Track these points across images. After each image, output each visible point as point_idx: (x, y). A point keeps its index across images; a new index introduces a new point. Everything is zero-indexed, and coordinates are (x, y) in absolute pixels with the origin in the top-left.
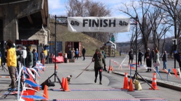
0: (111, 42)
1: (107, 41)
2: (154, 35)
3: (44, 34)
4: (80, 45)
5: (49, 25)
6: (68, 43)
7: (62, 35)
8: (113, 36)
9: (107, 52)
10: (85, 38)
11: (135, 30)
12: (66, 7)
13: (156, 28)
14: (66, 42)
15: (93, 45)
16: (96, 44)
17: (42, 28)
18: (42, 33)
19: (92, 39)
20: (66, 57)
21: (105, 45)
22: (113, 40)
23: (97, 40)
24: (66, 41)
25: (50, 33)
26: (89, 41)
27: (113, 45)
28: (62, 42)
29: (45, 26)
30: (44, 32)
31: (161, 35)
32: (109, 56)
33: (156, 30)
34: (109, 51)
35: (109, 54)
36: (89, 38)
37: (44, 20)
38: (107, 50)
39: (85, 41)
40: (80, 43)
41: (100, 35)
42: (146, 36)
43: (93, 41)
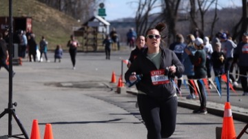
0: (100, 18)
1: (91, 16)
4: (29, 26)
8: (102, 5)
9: (90, 42)
10: (39, 9)
15: (57, 25)
16: (63, 22)
19: (54, 11)
21: (86, 24)
22: (102, 13)
23: (63, 13)
26: (46, 17)
27: (105, 25)
32: (95, 51)
34: (95, 40)
35: (95, 46)
36: (47, 10)
38: (91, 36)
39: (39, 16)
40: (29, 20)
41: (70, 3)
42: (173, 4)
43: (57, 16)
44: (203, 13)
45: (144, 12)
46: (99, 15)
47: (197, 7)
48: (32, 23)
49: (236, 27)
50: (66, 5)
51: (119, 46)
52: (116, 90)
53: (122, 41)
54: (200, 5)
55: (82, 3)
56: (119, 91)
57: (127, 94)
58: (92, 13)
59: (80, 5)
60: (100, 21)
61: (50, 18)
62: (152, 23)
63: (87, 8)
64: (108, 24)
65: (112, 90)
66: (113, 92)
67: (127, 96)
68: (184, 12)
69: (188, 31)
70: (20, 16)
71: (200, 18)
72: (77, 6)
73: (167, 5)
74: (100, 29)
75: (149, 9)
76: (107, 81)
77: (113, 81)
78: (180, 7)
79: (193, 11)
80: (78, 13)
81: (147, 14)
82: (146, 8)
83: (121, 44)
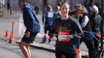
51: (11, 13)
52: (8, 41)
53: (13, 9)
56: (10, 42)
57: (15, 43)
65: (6, 41)
66: (6, 42)
67: (16, 45)
69: (56, 4)
76: (3, 36)
77: (7, 35)
83: (12, 12)
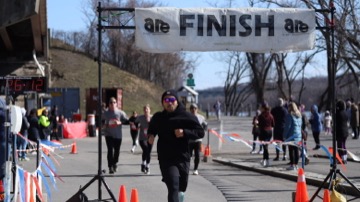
0: (188, 88)
1: (179, 86)
2: (280, 73)
3: (38, 72)
4: (120, 96)
5: (49, 53)
6: (93, 91)
7: (77, 74)
8: (191, 76)
10: (129, 81)
11: (234, 62)
12: (86, 13)
13: (283, 57)
14: (87, 90)
15: (146, 95)
16: (153, 92)
17: (32, 59)
18: (32, 71)
19: (143, 82)
20: (93, 122)
22: (191, 83)
23: (153, 84)
24: (88, 87)
25: (50, 70)
26: (137, 88)
27: (194, 96)
28: (78, 89)
29: (41, 55)
30: (37, 68)
31: (295, 73)
33: (283, 61)
36: (138, 81)
37: (37, 42)
39: (129, 86)
40: (119, 91)
41: (160, 73)
42: (261, 74)
43: (147, 86)
44: (290, 82)
45: (233, 82)
46: (188, 85)
47: (285, 77)
48: (122, 94)
49: (323, 97)
50: (156, 75)
51: (207, 116)
52: (202, 158)
54: (287, 75)
55: (172, 73)
58: (181, 83)
59: (169, 75)
60: (188, 91)
61: (140, 88)
62: (241, 92)
63: (176, 78)
64: (196, 94)
68: (271, 81)
70: (111, 87)
71: (287, 88)
72: (166, 77)
73: (255, 75)
74: (189, 99)
75: (238, 79)
78: (268, 77)
79: (280, 81)
80: (168, 83)
81: (235, 83)
82: (235, 78)
